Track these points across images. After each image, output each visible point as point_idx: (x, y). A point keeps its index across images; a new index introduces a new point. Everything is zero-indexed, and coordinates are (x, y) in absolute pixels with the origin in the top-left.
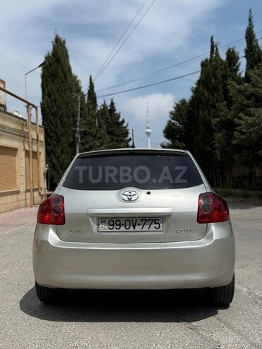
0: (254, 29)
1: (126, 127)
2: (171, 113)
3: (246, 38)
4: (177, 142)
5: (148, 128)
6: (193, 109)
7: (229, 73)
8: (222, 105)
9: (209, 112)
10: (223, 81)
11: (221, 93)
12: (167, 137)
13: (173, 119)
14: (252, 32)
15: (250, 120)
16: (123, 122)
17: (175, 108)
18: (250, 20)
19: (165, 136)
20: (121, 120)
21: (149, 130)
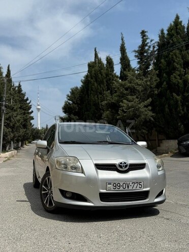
0: (125, 45)
1: (29, 103)
2: (68, 96)
3: (121, 51)
4: (72, 116)
5: (38, 105)
6: (83, 94)
7: (110, 73)
8: (107, 93)
9: (98, 97)
10: (106, 78)
11: (105, 85)
12: (65, 112)
13: (69, 100)
14: (124, 47)
15: (130, 104)
16: (27, 99)
17: (70, 92)
18: (122, 39)
19: (64, 112)
20: (25, 98)
21: (39, 107)
